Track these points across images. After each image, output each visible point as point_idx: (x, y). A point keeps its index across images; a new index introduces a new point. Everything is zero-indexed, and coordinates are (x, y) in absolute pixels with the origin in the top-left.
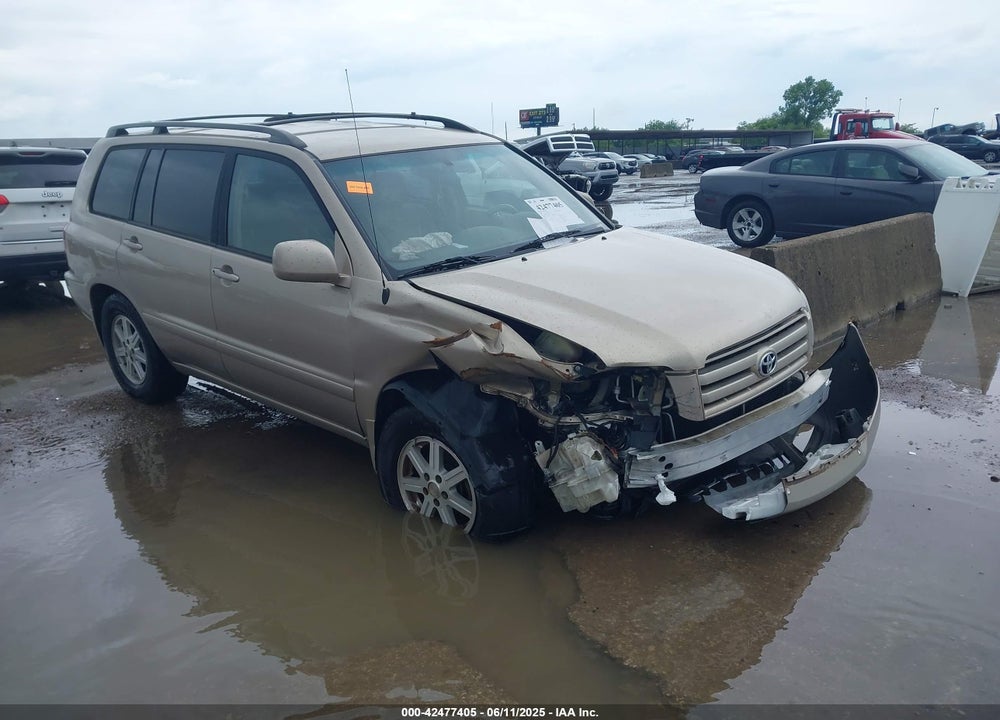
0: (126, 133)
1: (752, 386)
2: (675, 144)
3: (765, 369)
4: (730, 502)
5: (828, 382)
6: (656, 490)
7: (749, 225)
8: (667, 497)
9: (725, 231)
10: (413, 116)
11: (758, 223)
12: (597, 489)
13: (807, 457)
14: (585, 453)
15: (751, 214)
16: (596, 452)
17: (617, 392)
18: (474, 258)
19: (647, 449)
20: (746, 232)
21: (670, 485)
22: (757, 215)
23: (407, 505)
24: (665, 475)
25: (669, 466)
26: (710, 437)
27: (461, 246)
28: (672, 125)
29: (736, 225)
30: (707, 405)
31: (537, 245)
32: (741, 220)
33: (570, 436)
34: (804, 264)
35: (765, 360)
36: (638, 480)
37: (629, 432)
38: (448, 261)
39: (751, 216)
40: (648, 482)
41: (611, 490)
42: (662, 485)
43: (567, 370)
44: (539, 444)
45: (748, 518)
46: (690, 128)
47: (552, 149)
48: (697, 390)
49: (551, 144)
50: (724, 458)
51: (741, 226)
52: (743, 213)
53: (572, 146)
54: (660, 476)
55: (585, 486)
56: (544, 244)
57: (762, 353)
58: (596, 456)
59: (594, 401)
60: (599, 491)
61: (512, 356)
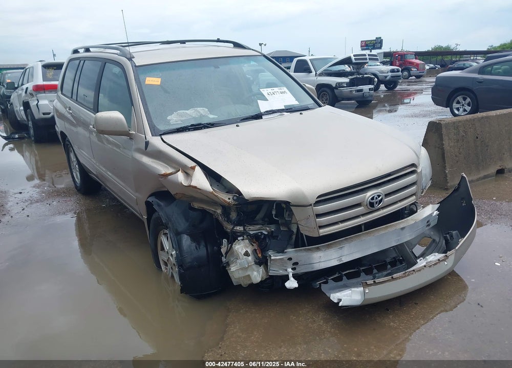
0: (78, 52)
1: (363, 215)
2: (448, 58)
3: (372, 204)
4: (341, 290)
5: (436, 213)
6: (286, 278)
7: (463, 105)
8: (292, 284)
9: (448, 109)
10: (218, 41)
11: (469, 105)
12: (247, 274)
13: (418, 261)
14: (240, 251)
15: (465, 99)
16: (247, 251)
17: (274, 212)
18: (210, 124)
19: (282, 251)
20: (461, 110)
21: (295, 276)
22: (468, 100)
23: (162, 268)
24: (293, 269)
25: (296, 264)
26: (329, 247)
27: (211, 116)
28: (448, 47)
29: (455, 105)
30: (321, 227)
31: (258, 116)
32: (458, 102)
33: (239, 239)
34: (465, 132)
35: (373, 199)
36: (275, 271)
37: (269, 239)
38: (192, 125)
39: (465, 100)
40: (281, 272)
41: (257, 275)
42: (291, 275)
43: (229, 199)
44: (225, 241)
45: (340, 304)
46: (458, 50)
47: (354, 61)
48: (313, 218)
49: (353, 58)
50: (341, 260)
51: (458, 106)
52: (460, 98)
53: (366, 59)
54: (290, 270)
55: (240, 272)
56: (263, 117)
57: (369, 194)
58: (247, 254)
59: (257, 218)
60: (249, 276)
61: (195, 187)
